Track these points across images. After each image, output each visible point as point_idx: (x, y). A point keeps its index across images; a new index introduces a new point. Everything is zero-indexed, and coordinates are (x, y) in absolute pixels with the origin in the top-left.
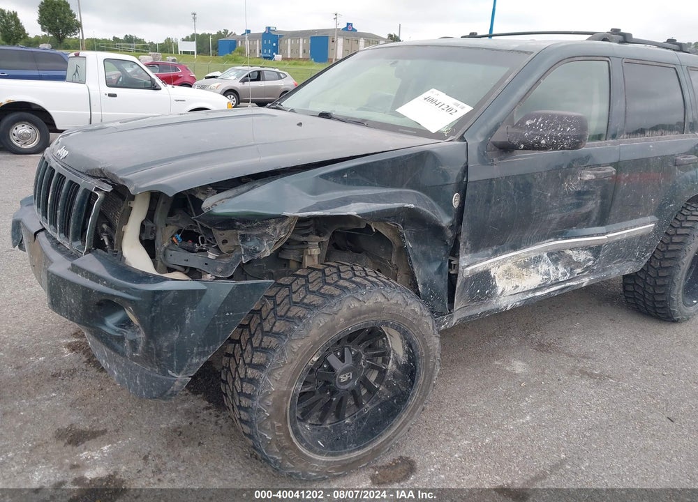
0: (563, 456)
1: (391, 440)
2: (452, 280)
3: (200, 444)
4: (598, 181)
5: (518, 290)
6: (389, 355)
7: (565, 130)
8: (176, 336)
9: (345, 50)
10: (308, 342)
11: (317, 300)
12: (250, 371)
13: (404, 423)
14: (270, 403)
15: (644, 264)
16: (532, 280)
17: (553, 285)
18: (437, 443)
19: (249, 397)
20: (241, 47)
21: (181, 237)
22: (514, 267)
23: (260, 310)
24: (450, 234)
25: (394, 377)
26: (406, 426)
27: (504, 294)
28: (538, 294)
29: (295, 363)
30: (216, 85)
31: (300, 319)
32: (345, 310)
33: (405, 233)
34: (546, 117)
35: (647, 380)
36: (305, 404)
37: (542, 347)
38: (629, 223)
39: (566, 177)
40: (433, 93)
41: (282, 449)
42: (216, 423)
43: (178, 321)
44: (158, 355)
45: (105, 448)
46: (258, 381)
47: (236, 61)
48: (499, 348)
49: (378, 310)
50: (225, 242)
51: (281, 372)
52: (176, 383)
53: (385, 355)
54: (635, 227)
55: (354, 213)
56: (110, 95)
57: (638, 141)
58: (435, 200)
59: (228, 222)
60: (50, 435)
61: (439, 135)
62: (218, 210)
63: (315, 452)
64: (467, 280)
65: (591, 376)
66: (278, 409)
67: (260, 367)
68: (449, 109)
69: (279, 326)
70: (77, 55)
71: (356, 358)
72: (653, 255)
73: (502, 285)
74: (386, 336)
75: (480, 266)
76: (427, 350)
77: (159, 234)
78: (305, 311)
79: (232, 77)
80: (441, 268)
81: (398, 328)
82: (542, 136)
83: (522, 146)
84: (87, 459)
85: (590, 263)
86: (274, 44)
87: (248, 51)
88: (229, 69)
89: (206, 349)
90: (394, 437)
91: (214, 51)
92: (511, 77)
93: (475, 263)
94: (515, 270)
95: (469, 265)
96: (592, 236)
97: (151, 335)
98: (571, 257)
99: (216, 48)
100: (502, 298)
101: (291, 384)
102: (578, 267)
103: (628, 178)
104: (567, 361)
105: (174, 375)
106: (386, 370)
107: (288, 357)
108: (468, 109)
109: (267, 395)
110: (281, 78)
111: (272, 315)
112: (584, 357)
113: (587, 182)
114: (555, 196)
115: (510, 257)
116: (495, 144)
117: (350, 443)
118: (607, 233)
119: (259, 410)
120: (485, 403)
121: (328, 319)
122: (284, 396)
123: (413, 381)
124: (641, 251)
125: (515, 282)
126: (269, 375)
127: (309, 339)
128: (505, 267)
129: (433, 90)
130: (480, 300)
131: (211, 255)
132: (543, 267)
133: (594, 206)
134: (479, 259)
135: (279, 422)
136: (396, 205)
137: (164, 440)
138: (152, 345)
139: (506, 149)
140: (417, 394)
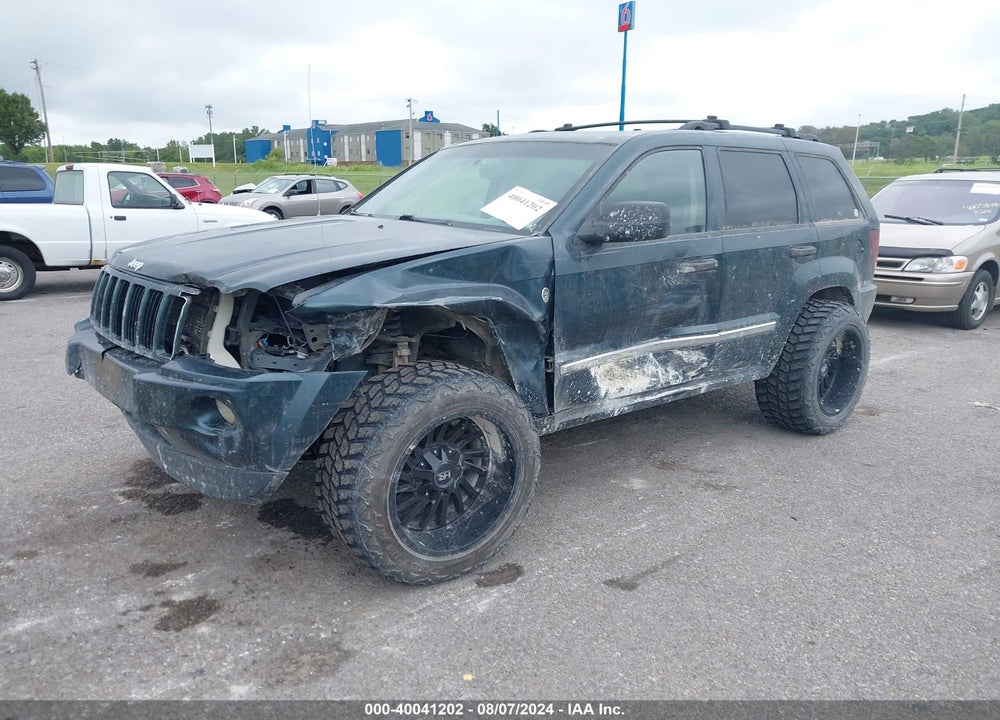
0: (677, 553)
1: (495, 541)
2: (550, 378)
3: (291, 568)
4: (701, 273)
5: (623, 393)
6: (488, 456)
7: (647, 219)
8: (274, 429)
9: (425, 148)
10: (403, 429)
11: (410, 389)
12: (347, 463)
13: (508, 524)
14: (370, 492)
15: (771, 369)
16: (638, 382)
17: (663, 389)
18: (546, 551)
19: (348, 487)
20: (278, 150)
21: (267, 341)
22: (617, 367)
23: (353, 407)
24: (543, 330)
25: (495, 478)
26: (510, 528)
27: (609, 396)
28: (648, 398)
29: (392, 450)
30: (251, 201)
31: (395, 407)
32: (438, 397)
33: (496, 329)
34: (629, 208)
35: (776, 488)
36: (403, 506)
37: (663, 465)
38: (745, 320)
39: (663, 271)
40: (518, 191)
41: (384, 543)
42: (306, 550)
43: (275, 414)
44: (256, 449)
45: (189, 576)
46: (356, 470)
47: (272, 169)
48: (617, 468)
49: (472, 399)
50: (314, 340)
51: (379, 459)
52: (275, 477)
53: (484, 455)
54: (752, 324)
55: (442, 305)
56: (117, 218)
57: (742, 232)
58: (524, 295)
59: (319, 316)
60: (125, 570)
61: (525, 232)
62: (310, 305)
63: (416, 550)
64: (565, 380)
65: (716, 487)
66: (378, 498)
67: (358, 456)
68: (534, 206)
69: (374, 416)
70: (70, 169)
71: (453, 457)
72: (781, 357)
73: (604, 386)
74: (483, 435)
75: (578, 364)
76: (525, 443)
77: (244, 340)
78: (399, 400)
79: (273, 190)
80: (536, 367)
81: (492, 420)
82: (626, 227)
83: (608, 238)
84: (171, 586)
85: (705, 364)
86: (325, 144)
87: (288, 155)
88: (267, 180)
89: (304, 440)
90: (498, 538)
91: (240, 156)
92: (595, 170)
93: (572, 361)
94: (618, 370)
95: (567, 363)
96: (702, 334)
97: (249, 428)
98: (681, 358)
99: (242, 151)
100: (607, 401)
101: (389, 472)
102: (691, 369)
103: (736, 270)
104: (692, 476)
105: (272, 469)
106: (486, 472)
107: (385, 444)
108: (553, 204)
109: (366, 483)
110: (340, 189)
111: (366, 408)
112: (711, 472)
113: (688, 275)
114: (653, 290)
115: (610, 356)
116: (580, 238)
117: (452, 544)
118: (719, 331)
119: (359, 499)
120: (598, 516)
121: (422, 406)
122: (382, 485)
123: (513, 478)
124: (766, 354)
125: (619, 383)
126: (367, 462)
127: (404, 426)
128: (606, 366)
129: (517, 187)
130: (582, 402)
131: (301, 355)
132: (650, 368)
133: (700, 301)
134: (576, 357)
135: (380, 512)
136: (484, 298)
137: (252, 567)
138: (250, 438)
139: (593, 242)
140: (518, 492)
